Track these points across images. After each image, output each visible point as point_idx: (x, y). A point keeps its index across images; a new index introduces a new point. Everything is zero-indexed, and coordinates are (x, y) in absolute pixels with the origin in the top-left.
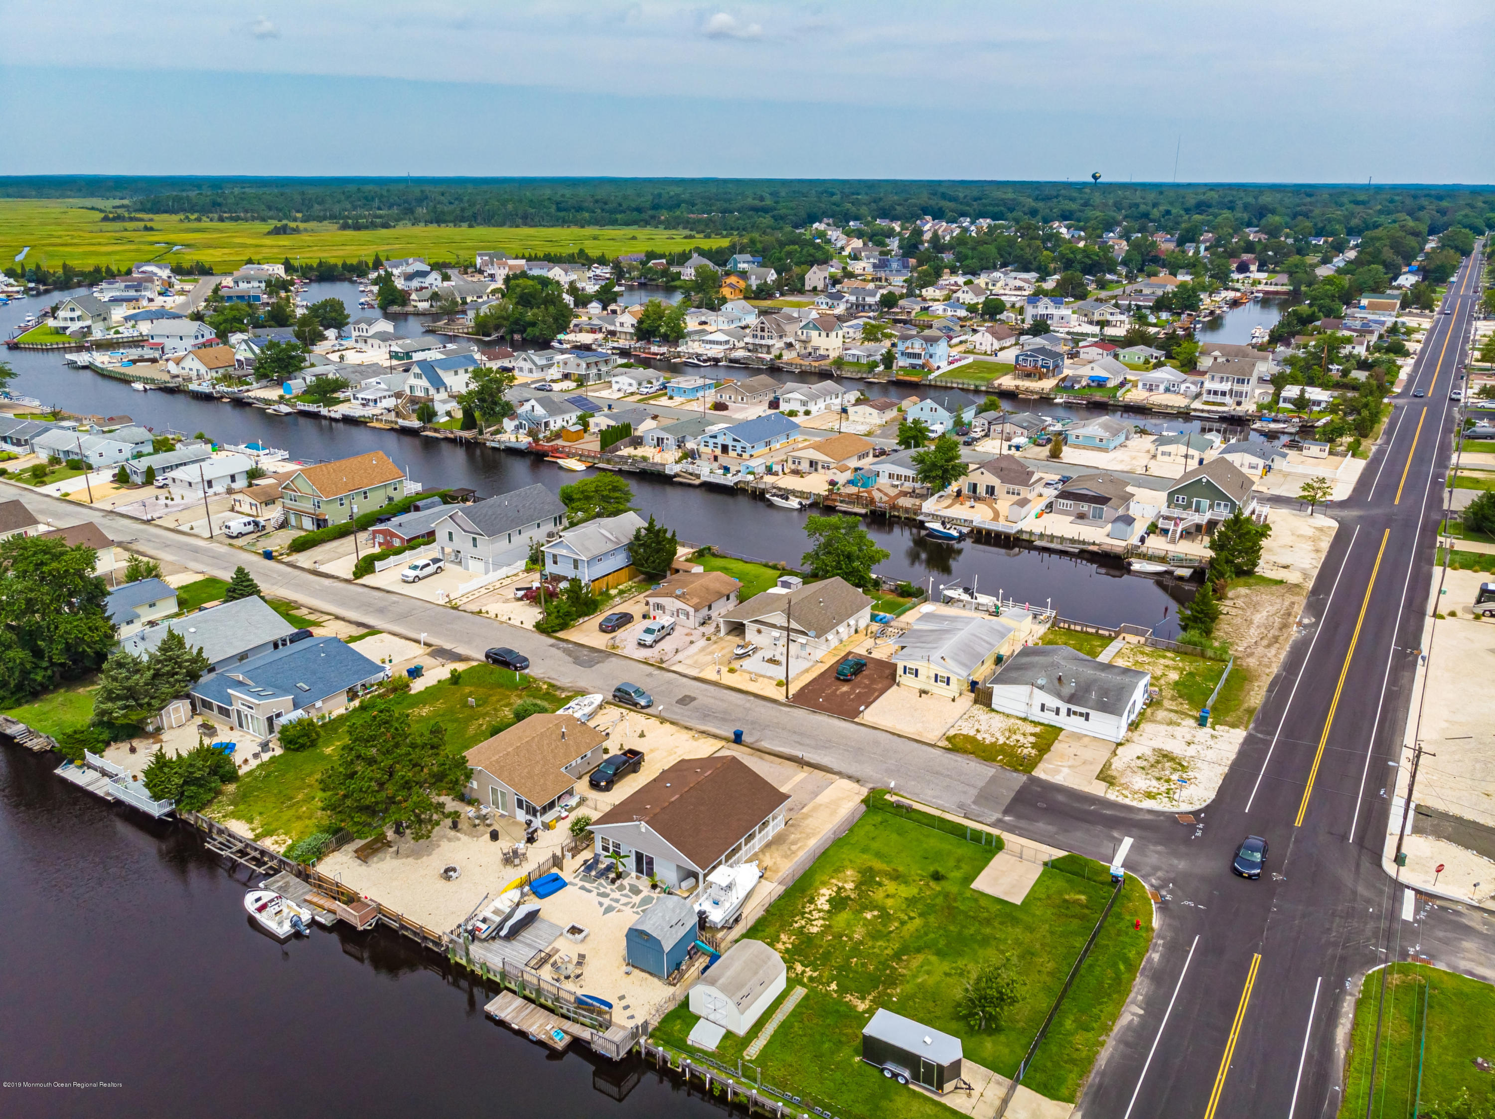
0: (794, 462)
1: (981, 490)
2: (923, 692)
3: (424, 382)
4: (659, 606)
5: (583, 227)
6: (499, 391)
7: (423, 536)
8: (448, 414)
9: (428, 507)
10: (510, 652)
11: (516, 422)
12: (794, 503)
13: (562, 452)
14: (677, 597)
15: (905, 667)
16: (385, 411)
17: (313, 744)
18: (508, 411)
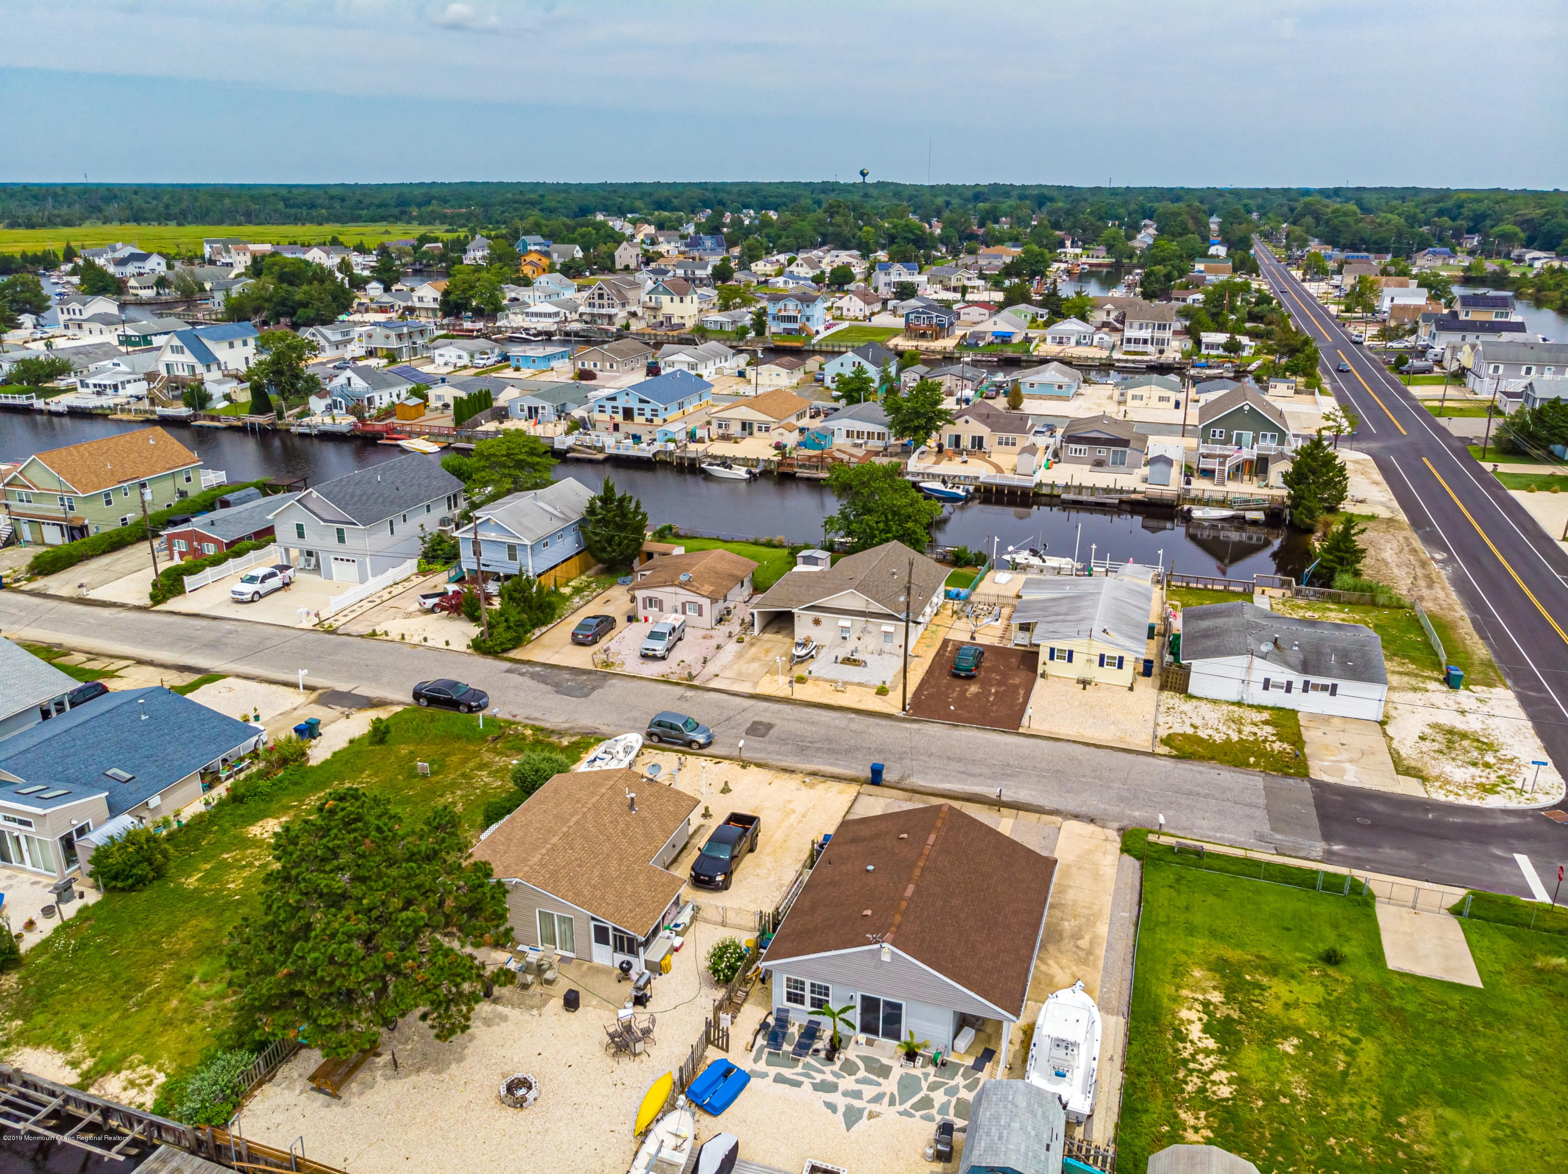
0: (720, 426)
1: (966, 442)
2: (1085, 683)
3: (188, 358)
4: (651, 602)
5: (320, 224)
6: (300, 358)
7: (249, 537)
8: (227, 397)
9: (242, 501)
10: (455, 685)
11: (329, 401)
12: (741, 472)
13: (400, 432)
14: (682, 585)
15: (1052, 650)
16: (133, 400)
17: (160, 874)
18: (314, 386)
